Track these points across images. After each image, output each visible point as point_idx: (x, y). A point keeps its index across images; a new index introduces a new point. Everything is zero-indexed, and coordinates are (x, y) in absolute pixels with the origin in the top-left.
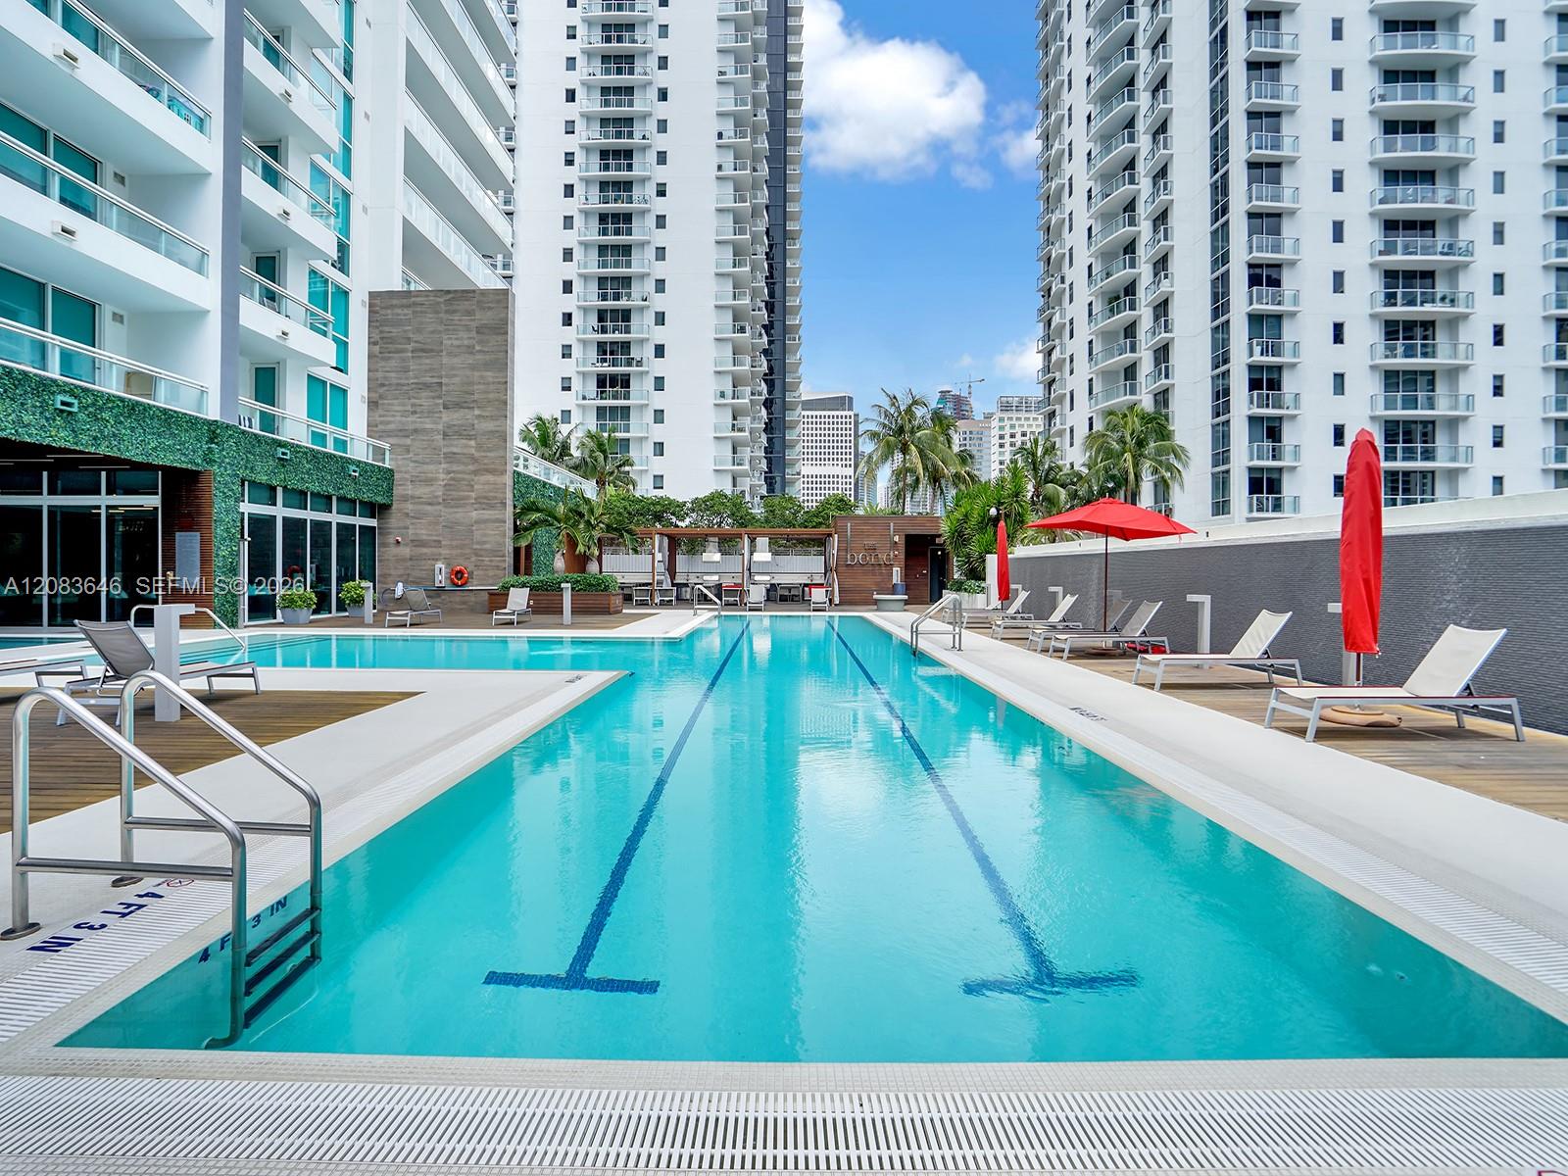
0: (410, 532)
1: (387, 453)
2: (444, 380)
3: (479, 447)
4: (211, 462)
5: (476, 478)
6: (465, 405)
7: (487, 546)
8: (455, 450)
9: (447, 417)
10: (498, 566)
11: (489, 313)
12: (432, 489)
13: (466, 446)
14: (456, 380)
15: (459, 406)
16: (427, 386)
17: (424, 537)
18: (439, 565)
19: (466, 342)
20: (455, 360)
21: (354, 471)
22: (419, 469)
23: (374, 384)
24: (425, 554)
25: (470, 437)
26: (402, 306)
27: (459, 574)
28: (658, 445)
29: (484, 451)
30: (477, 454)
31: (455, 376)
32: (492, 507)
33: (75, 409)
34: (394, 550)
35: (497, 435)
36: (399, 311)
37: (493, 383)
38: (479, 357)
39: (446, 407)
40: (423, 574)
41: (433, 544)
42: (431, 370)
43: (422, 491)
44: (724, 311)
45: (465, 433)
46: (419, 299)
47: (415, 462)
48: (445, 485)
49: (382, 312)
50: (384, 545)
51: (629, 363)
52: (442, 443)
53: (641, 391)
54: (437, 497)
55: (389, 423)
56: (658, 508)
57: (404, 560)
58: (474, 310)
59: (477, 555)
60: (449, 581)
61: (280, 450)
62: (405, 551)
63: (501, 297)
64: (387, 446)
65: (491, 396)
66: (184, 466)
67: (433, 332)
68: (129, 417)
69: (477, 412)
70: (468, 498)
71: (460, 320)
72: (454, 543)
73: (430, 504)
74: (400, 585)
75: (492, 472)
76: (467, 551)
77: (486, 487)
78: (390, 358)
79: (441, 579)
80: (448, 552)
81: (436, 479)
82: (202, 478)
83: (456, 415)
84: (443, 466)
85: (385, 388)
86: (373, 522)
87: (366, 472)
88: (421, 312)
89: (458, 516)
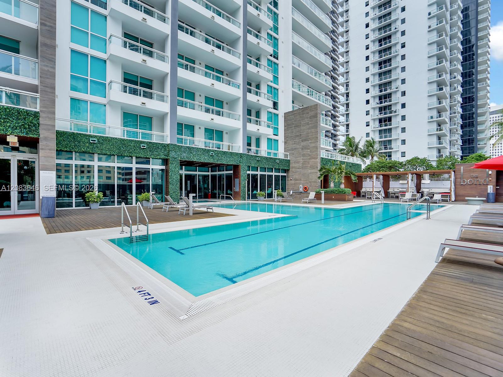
0: (294, 176)
1: (289, 155)
2: (301, 134)
3: (311, 152)
4: (240, 162)
5: (310, 161)
6: (307, 140)
7: (313, 180)
8: (304, 153)
9: (302, 144)
10: (316, 186)
11: (313, 112)
12: (299, 164)
13: (307, 152)
14: (305, 133)
15: (305, 140)
16: (298, 136)
17: (297, 178)
18: (301, 186)
19: (307, 122)
20: (305, 127)
21: (278, 161)
22: (296, 159)
23: (286, 137)
24: (297, 183)
25: (308, 149)
26: (292, 115)
27: (305, 188)
28: (403, 141)
29: (312, 152)
30: (310, 154)
31: (304, 132)
32: (314, 169)
33: (214, 155)
34: (290, 182)
35: (315, 147)
36: (291, 117)
37: (314, 132)
38: (310, 125)
39: (302, 141)
40: (297, 188)
41: (300, 180)
42: (299, 131)
43: (297, 165)
44: (432, 84)
45: (307, 148)
46: (295, 112)
47: (295, 157)
48: (302, 163)
49: (287, 118)
50: (288, 180)
51: (391, 113)
52: (301, 151)
53: (396, 122)
54: (300, 167)
55: (289, 147)
56: (390, 165)
57: (292, 184)
58: (309, 112)
59: (310, 183)
60: (303, 190)
61: (257, 158)
62: (293, 182)
63: (316, 107)
64: (288, 154)
65: (314, 136)
66: (235, 164)
67: (298, 121)
68: (224, 155)
69: (310, 141)
70: (308, 166)
71: (305, 116)
72: (304, 179)
73: (299, 169)
74: (292, 191)
75: (314, 158)
76: (308, 182)
77: (313, 163)
78: (289, 130)
79: (301, 190)
80: (303, 182)
81: (300, 162)
82: (239, 167)
83: (305, 143)
84: (302, 158)
85: (288, 138)
86: (285, 174)
87: (281, 161)
88: (296, 116)
89: (305, 171)
